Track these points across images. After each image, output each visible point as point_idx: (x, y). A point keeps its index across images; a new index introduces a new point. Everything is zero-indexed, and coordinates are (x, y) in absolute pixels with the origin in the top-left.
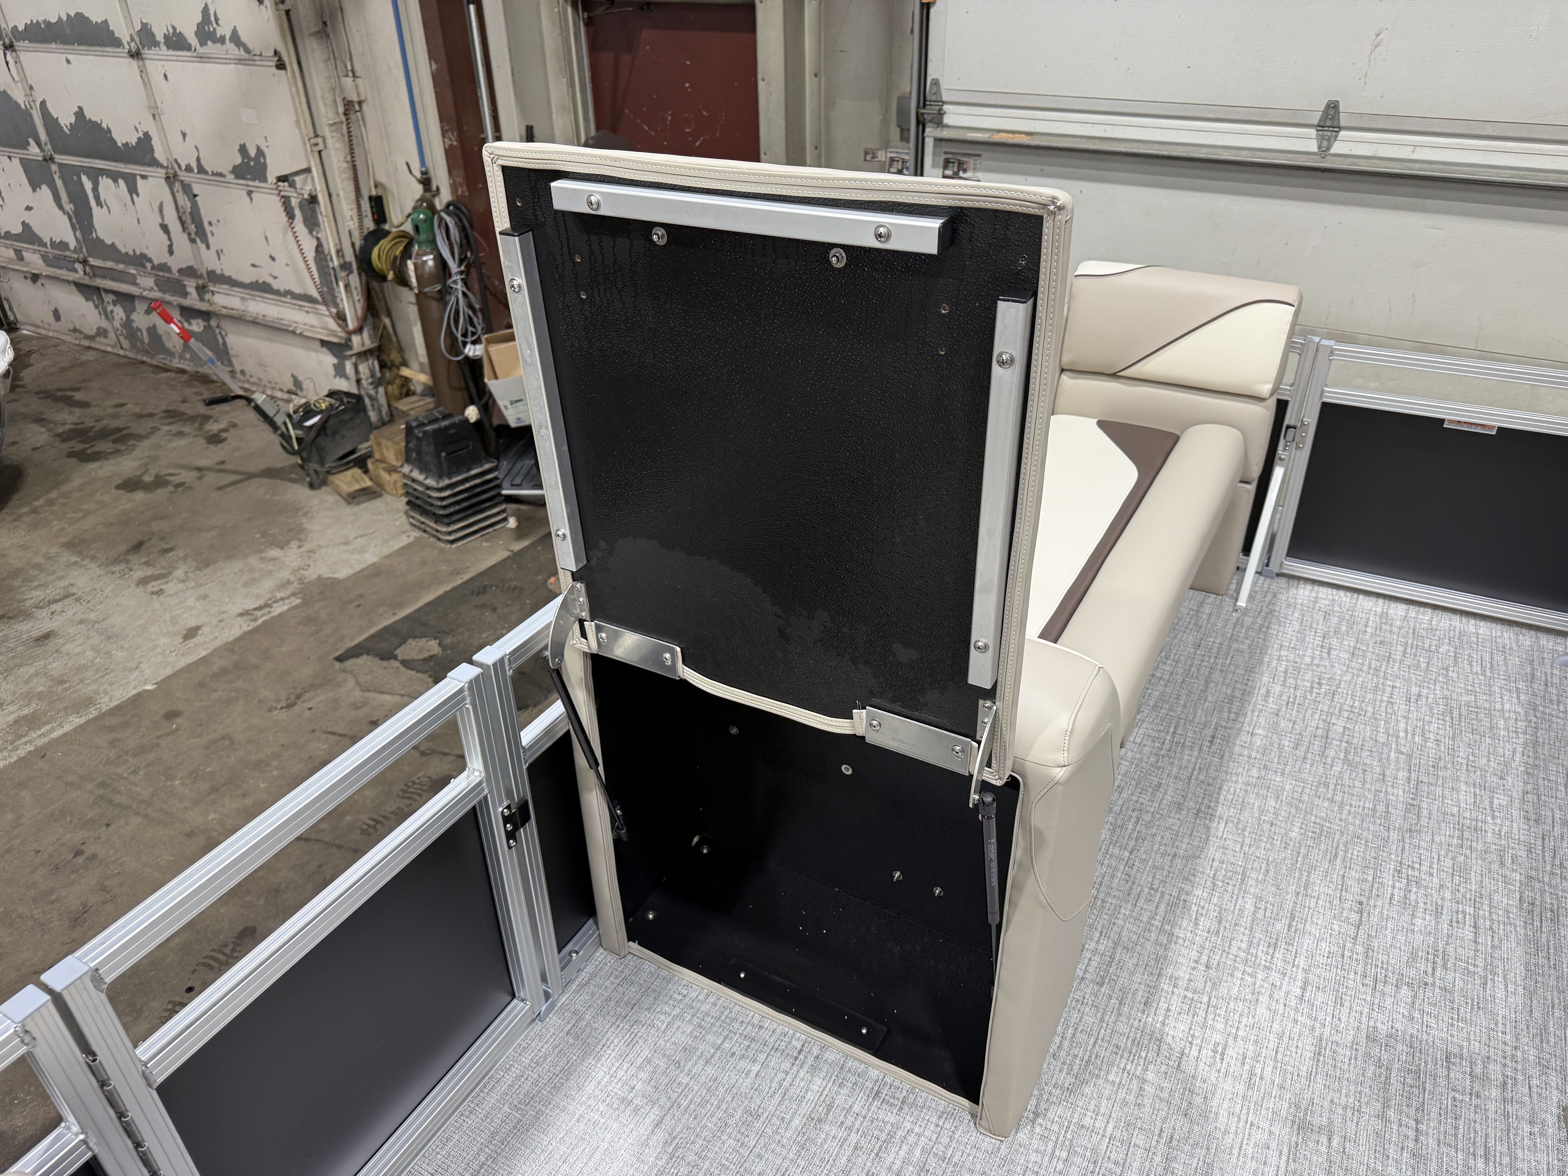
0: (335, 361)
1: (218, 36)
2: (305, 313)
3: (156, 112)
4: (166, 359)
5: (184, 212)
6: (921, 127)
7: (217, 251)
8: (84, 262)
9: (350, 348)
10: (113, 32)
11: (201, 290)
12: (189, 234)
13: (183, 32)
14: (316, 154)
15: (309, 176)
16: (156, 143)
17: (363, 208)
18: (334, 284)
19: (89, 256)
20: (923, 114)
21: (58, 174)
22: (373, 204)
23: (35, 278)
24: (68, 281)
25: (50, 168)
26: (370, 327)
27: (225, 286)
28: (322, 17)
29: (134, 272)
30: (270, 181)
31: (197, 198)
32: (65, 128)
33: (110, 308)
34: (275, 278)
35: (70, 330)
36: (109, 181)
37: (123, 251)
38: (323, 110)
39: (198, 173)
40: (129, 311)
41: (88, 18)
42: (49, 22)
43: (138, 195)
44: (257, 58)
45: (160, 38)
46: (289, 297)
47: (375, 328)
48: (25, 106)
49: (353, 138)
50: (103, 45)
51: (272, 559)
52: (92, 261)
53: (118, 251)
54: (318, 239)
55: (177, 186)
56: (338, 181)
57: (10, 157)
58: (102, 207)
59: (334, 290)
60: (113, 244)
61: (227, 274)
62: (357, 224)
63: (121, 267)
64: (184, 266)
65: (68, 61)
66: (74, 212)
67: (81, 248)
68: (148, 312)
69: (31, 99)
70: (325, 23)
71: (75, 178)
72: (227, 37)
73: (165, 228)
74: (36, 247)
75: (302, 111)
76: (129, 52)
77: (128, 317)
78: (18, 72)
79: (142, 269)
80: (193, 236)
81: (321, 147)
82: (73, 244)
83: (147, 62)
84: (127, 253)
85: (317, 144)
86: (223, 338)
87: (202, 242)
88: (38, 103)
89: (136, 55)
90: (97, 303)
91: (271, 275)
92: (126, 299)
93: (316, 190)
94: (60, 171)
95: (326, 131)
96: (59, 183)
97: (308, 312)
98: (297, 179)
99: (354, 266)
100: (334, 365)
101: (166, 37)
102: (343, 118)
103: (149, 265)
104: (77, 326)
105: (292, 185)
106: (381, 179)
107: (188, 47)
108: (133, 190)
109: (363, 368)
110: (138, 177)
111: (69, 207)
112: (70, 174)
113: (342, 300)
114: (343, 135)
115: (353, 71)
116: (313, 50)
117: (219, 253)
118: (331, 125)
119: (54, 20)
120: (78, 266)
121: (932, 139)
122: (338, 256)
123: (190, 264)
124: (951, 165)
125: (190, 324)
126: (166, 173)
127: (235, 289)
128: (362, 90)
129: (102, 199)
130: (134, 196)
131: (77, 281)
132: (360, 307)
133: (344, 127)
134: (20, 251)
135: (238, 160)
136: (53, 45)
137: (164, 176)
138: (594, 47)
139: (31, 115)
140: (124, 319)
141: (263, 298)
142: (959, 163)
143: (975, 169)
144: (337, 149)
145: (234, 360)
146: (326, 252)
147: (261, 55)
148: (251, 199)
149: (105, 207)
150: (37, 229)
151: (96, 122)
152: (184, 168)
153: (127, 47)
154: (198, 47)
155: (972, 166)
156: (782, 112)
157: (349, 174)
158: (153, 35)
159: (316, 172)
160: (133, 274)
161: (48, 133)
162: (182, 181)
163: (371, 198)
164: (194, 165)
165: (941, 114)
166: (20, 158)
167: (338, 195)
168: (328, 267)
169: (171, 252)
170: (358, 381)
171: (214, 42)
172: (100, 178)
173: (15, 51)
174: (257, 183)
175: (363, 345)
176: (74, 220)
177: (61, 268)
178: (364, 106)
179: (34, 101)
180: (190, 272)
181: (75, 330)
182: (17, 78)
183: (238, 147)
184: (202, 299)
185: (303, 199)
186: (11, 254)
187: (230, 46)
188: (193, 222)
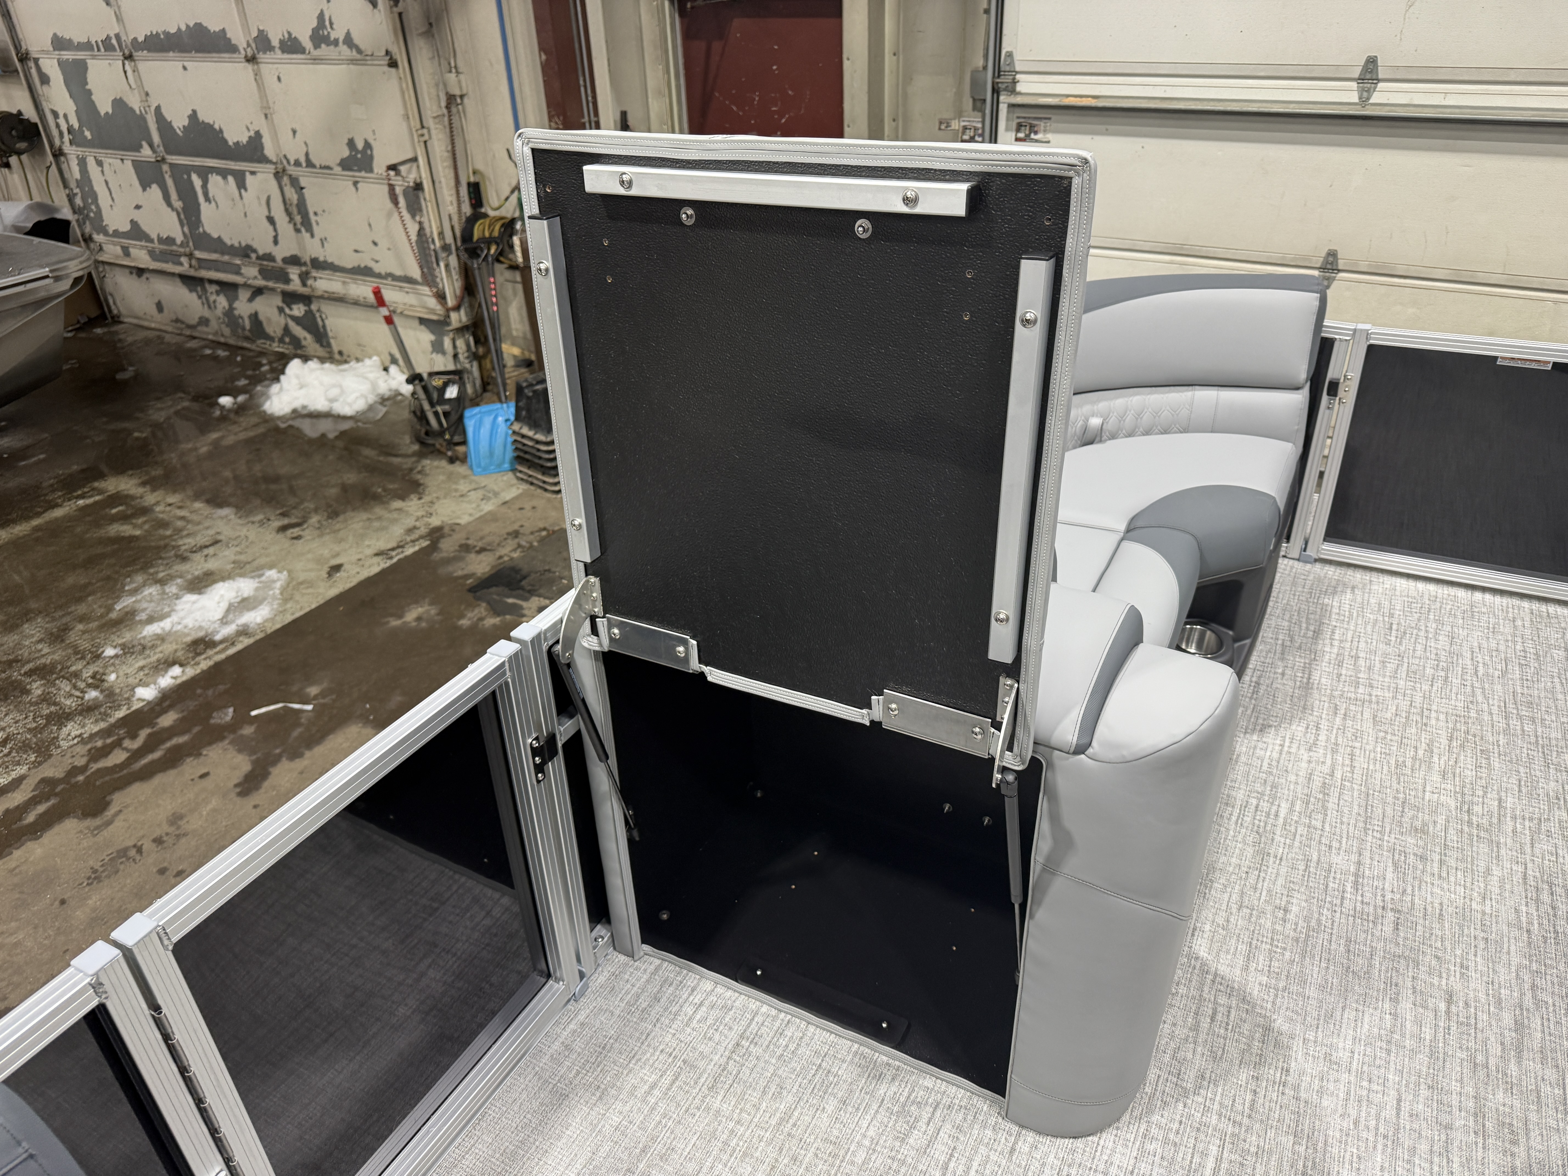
0: (432, 337)
1: (332, 39)
2: (404, 294)
3: (267, 112)
4: (265, 344)
5: (291, 205)
6: (995, 95)
7: (321, 240)
8: (190, 256)
9: (448, 324)
10: (229, 40)
11: (304, 277)
12: (295, 224)
13: (298, 36)
14: (422, 144)
15: (415, 165)
16: (267, 141)
17: (461, 194)
18: (435, 265)
19: (195, 249)
20: (998, 83)
21: (169, 173)
22: (471, 190)
23: (141, 272)
24: (173, 274)
25: (161, 169)
26: (466, 305)
27: (327, 272)
28: (428, 18)
29: (238, 262)
30: (376, 171)
31: (304, 191)
32: (178, 131)
33: (212, 298)
34: (377, 262)
35: (172, 321)
36: (219, 179)
37: (229, 243)
38: (428, 104)
39: (307, 166)
40: (232, 300)
41: (206, 28)
42: (168, 33)
43: (246, 190)
44: (368, 58)
45: (275, 43)
46: (390, 279)
47: (471, 306)
48: (140, 111)
49: (454, 129)
50: (219, 51)
51: (396, 510)
52: (198, 254)
53: (224, 244)
54: (420, 223)
55: (286, 180)
56: (440, 169)
57: (122, 160)
58: (210, 202)
59: (434, 270)
60: (219, 237)
61: (330, 260)
62: (456, 209)
63: (226, 258)
64: (288, 254)
65: (185, 68)
66: (183, 209)
67: (188, 243)
68: (251, 300)
69: (146, 104)
70: (431, 24)
71: (185, 177)
72: (341, 40)
73: (271, 220)
74: (143, 243)
75: (411, 104)
76: (246, 57)
77: (230, 305)
78: (135, 81)
79: (247, 259)
80: (299, 226)
81: (426, 137)
82: (179, 239)
83: (261, 66)
84: (232, 246)
85: (422, 135)
86: (323, 320)
87: (307, 231)
88: (153, 109)
89: (251, 60)
90: (200, 293)
91: (373, 259)
92: (229, 288)
93: (420, 178)
94: (171, 171)
95: (430, 122)
96: (170, 182)
97: (407, 292)
98: (403, 169)
99: (453, 248)
100: (432, 342)
101: (282, 42)
102: (445, 111)
103: (253, 256)
104: (180, 317)
105: (398, 173)
106: (480, 166)
107: (303, 51)
108: (241, 185)
109: (460, 343)
110: (247, 174)
111: (178, 204)
112: (181, 174)
113: (442, 279)
114: (445, 127)
115: (456, 67)
116: (421, 48)
117: (323, 241)
118: (435, 118)
119: (173, 30)
120: (184, 260)
121: (1006, 105)
122: (439, 239)
123: (294, 252)
124: (1023, 128)
125: (291, 309)
126: (276, 168)
127: (338, 274)
128: (464, 84)
129: (211, 195)
130: (243, 191)
131: (184, 273)
132: (458, 285)
133: (446, 119)
134: (128, 248)
135: (346, 153)
136: (171, 54)
137: (273, 171)
138: (689, 35)
139: (144, 120)
140: (227, 307)
141: (365, 281)
142: (1031, 127)
143: (1045, 131)
144: (439, 140)
145: (332, 341)
146: (428, 235)
147: (372, 55)
148: (357, 189)
149: (213, 203)
150: (145, 227)
151: (208, 124)
152: (292, 162)
153: (243, 52)
154: (312, 50)
155: (1042, 128)
156: (866, 88)
157: (449, 163)
158: (268, 41)
159: (422, 161)
160: (238, 265)
161: (161, 136)
162: (290, 176)
163: (469, 184)
164: (303, 160)
165: (1015, 82)
166: (133, 161)
167: (440, 182)
168: (429, 248)
169: (276, 242)
170: (455, 356)
171: (328, 45)
172: (210, 175)
173: (134, 61)
174: (363, 174)
175: (460, 321)
176: (182, 216)
177: (167, 262)
178: (466, 100)
179: (149, 106)
180: (294, 260)
181: (177, 321)
182: (134, 86)
183: (346, 141)
184: (304, 284)
185: (408, 187)
186: (118, 250)
187: (344, 49)
188: (299, 213)
